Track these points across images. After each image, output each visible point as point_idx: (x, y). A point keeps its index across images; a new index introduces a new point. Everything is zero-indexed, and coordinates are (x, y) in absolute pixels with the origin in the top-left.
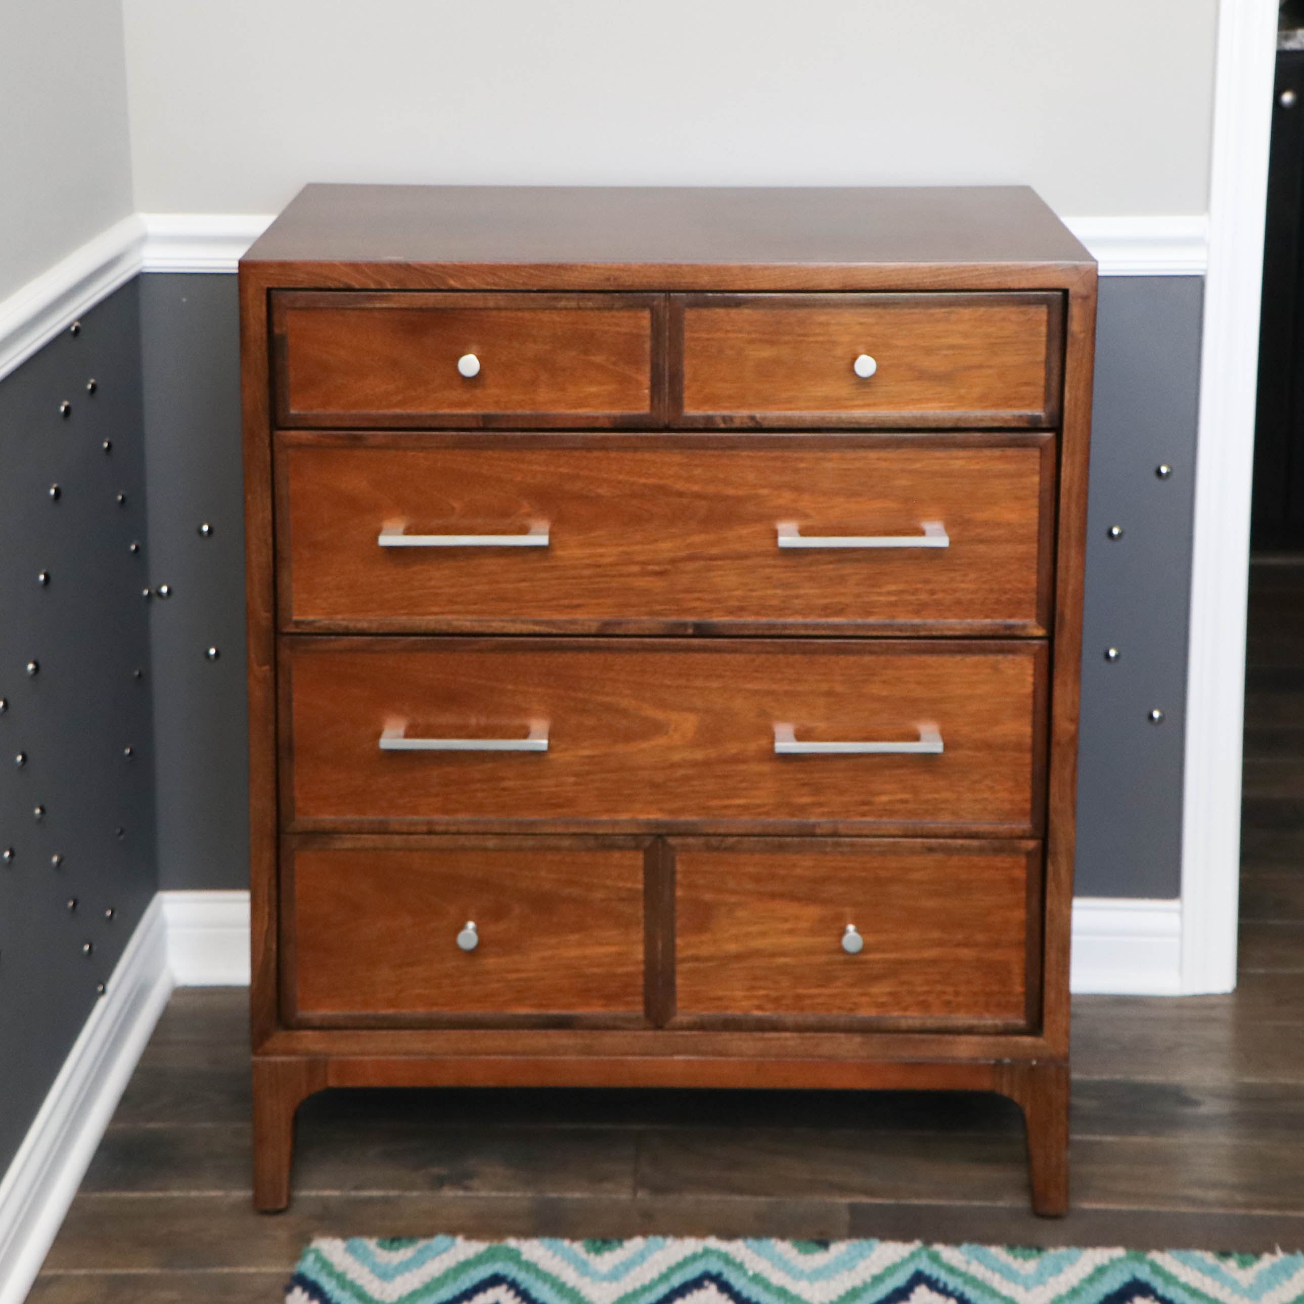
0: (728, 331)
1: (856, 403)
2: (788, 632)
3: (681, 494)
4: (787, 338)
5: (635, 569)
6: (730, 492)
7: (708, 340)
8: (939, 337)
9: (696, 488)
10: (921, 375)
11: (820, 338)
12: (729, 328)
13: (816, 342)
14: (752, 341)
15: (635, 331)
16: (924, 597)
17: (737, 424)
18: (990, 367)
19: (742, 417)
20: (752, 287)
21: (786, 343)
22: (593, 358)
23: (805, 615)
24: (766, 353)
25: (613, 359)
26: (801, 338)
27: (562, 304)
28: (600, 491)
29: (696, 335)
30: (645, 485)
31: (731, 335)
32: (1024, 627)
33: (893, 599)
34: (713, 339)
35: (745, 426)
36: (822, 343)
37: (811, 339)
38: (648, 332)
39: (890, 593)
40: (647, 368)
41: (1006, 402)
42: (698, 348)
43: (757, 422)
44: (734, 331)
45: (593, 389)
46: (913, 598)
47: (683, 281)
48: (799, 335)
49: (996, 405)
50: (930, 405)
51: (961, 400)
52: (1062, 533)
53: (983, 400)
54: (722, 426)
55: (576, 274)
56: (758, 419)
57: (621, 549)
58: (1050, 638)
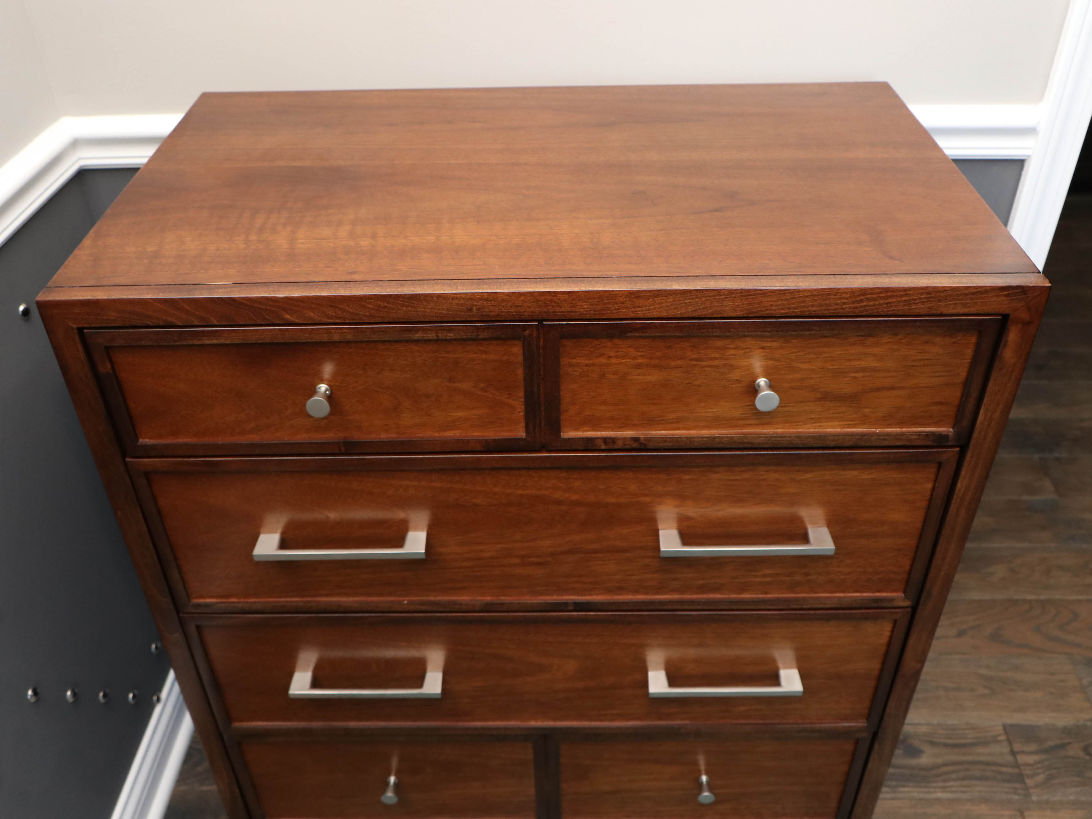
0: (610, 357)
1: (748, 422)
2: (665, 607)
3: (559, 503)
4: (679, 362)
5: (516, 561)
6: (611, 500)
7: (587, 365)
8: (849, 360)
9: (575, 497)
10: (826, 397)
11: (715, 363)
12: (612, 354)
13: (711, 366)
14: (639, 366)
15: (505, 358)
16: (798, 578)
17: (620, 445)
18: (902, 388)
19: (624, 439)
20: (641, 315)
21: (677, 367)
22: (459, 385)
23: (682, 593)
24: (654, 377)
25: (482, 385)
26: (695, 363)
27: (419, 335)
28: (478, 501)
29: (574, 361)
30: (522, 495)
31: (614, 361)
32: (892, 600)
33: (769, 579)
34: (593, 365)
35: (628, 447)
36: (717, 367)
37: (704, 363)
38: (520, 359)
39: (765, 576)
40: (521, 394)
41: (914, 421)
42: (577, 373)
43: (641, 444)
44: (617, 357)
45: (460, 414)
46: (788, 578)
47: (558, 309)
48: (691, 360)
49: (901, 423)
50: (829, 424)
51: (864, 421)
52: (946, 532)
53: (888, 419)
54: (603, 447)
55: (432, 304)
56: (642, 441)
57: (500, 546)
58: (914, 608)
